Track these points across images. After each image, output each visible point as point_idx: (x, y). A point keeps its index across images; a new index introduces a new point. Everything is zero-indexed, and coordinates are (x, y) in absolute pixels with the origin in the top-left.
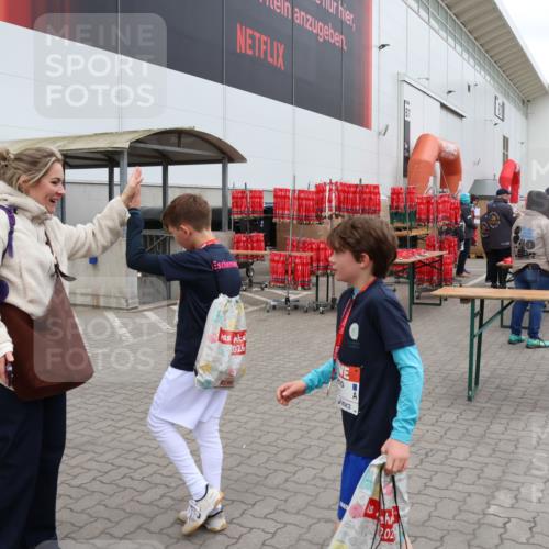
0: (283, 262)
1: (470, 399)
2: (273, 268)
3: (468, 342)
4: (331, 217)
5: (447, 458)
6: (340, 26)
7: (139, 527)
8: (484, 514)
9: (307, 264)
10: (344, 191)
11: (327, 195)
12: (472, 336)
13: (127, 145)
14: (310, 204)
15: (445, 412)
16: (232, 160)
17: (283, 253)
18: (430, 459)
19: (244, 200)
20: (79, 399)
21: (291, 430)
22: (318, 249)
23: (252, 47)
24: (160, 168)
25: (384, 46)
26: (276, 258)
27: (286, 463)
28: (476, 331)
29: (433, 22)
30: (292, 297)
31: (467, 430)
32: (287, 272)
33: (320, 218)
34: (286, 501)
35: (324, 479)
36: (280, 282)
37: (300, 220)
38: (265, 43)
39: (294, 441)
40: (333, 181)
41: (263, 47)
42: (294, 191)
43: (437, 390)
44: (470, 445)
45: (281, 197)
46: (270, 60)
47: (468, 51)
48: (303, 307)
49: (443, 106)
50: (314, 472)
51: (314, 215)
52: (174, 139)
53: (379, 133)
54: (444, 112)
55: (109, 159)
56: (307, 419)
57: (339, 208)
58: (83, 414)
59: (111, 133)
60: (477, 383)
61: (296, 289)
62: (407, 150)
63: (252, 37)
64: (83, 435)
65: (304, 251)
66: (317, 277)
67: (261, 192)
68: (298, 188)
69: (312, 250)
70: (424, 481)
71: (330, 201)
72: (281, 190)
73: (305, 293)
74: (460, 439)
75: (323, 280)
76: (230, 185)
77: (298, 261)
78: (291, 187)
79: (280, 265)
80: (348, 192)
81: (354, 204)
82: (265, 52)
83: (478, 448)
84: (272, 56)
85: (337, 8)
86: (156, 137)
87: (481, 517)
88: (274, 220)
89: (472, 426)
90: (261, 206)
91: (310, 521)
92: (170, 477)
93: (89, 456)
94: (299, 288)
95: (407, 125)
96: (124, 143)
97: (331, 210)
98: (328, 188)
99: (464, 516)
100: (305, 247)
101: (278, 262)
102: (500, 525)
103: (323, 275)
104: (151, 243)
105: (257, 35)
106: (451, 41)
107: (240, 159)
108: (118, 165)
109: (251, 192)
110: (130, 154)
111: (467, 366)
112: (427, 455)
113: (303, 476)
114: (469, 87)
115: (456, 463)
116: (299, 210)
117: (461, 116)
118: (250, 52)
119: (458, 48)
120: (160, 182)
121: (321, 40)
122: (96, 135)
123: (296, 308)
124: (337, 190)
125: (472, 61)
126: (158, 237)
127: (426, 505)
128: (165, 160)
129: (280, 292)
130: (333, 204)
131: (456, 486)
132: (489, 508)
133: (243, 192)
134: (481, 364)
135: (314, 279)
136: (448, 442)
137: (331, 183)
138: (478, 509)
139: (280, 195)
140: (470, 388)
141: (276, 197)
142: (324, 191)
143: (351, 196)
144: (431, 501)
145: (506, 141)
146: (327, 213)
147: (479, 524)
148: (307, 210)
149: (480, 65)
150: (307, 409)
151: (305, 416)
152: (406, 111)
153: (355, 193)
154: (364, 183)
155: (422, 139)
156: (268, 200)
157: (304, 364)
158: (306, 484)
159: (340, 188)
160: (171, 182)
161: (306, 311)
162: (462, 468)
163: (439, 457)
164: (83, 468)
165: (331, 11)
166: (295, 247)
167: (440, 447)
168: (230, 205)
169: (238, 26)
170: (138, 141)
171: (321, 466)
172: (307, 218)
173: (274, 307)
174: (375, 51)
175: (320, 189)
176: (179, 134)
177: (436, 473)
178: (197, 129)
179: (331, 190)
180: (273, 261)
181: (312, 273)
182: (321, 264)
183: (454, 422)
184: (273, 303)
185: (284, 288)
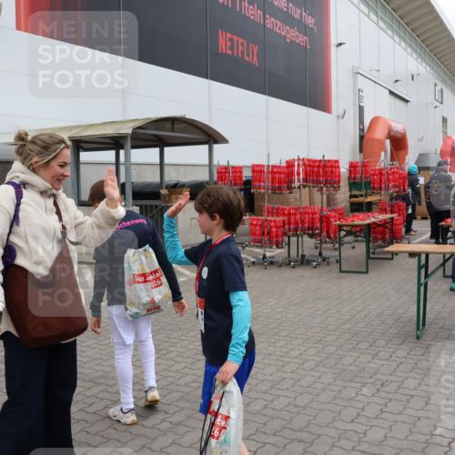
0: (260, 225)
1: (418, 338)
2: (252, 230)
3: (416, 290)
4: (299, 188)
5: (399, 387)
6: (304, 29)
7: (144, 447)
8: (432, 435)
9: (280, 227)
10: (310, 166)
11: (296, 169)
12: (419, 285)
13: (130, 131)
14: (282, 177)
15: (397, 349)
16: (216, 142)
17: (260, 218)
18: (385, 389)
19: (227, 175)
20: (94, 341)
21: (269, 365)
22: (289, 214)
23: (232, 48)
24: (157, 150)
25: (340, 44)
26: (255, 222)
27: (265, 392)
28: (422, 280)
29: (381, 23)
30: (268, 254)
31: (416, 364)
32: (263, 234)
33: (290, 188)
34: (265, 424)
35: (296, 406)
36: (259, 242)
37: (274, 190)
38: (242, 45)
39: (271, 375)
40: (301, 158)
41: (241, 48)
42: (268, 166)
43: (390, 331)
44: (419, 377)
45: (258, 171)
46: (247, 58)
47: (411, 47)
48: (277, 263)
49: (391, 93)
50: (288, 400)
51: (286, 185)
52: (168, 125)
53: (338, 117)
54: (392, 98)
55: (115, 143)
56: (281, 356)
57: (305, 180)
58: (96, 353)
59: (117, 122)
60: (424, 325)
61: (271, 248)
62: (362, 130)
63: (231, 40)
64: (97, 371)
65: (278, 216)
66: (289, 237)
67: (241, 168)
68: (271, 164)
69: (284, 215)
70: (381, 407)
71: (298, 174)
72: (258, 166)
73: (279, 251)
74: (411, 371)
75: (294, 239)
76: (215, 162)
77: (272, 224)
78: (266, 164)
79: (257, 228)
80: (314, 167)
81: (318, 176)
82: (242, 52)
83: (426, 379)
84: (248, 56)
85: (301, 14)
86: (153, 124)
87: (428, 437)
88: (252, 191)
89: (420, 360)
90: (241, 179)
91: (286, 441)
92: (169, 404)
93: (102, 387)
94: (274, 247)
95: (361, 109)
96: (127, 130)
97: (299, 181)
98: (296, 163)
99: (415, 437)
100: (278, 212)
101: (256, 225)
102: (446, 444)
103: (294, 235)
104: (151, 211)
105: (236, 38)
106: (396, 38)
107: (224, 141)
108: (123, 148)
109: (233, 167)
110: (132, 139)
111: (416, 310)
112: (382, 385)
113: (278, 404)
114: (413, 76)
115: (407, 391)
116: (273, 182)
117: (407, 101)
118: (230, 52)
119: (403, 44)
120: (158, 161)
121: (288, 41)
122: (104, 123)
123: (272, 263)
124: (304, 164)
125: (414, 55)
126: (156, 207)
127: (382, 428)
128: (161, 143)
129: (258, 250)
130: (301, 177)
131: (408, 411)
132: (435, 429)
133: (226, 168)
134: (428, 308)
135: (286, 239)
136: (400, 374)
137: (299, 159)
138: (426, 431)
139: (257, 170)
140: (418, 329)
141: (253, 171)
142: (294, 166)
143: (316, 169)
144: (386, 424)
145: (445, 120)
146: (296, 184)
147: (427, 443)
148: (280, 182)
149: (422, 58)
150: (282, 347)
151: (280, 354)
152: (360, 98)
153: (319, 167)
154: (326, 158)
155: (375, 121)
156: (247, 174)
157: (279, 310)
158: (282, 410)
159: (307, 163)
160: (166, 160)
161: (280, 266)
162: (412, 396)
163: (393, 387)
164: (97, 398)
165: (296, 16)
166: (270, 212)
167: (393, 378)
168: (215, 179)
169: (220, 31)
170: (139, 128)
171: (294, 395)
172: (279, 188)
173: (254, 263)
174: (333, 49)
175: (290, 164)
176: (173, 121)
177: (391, 400)
178: (187, 117)
179: (299, 165)
180: (251, 224)
181: (284, 234)
182: (292, 226)
183: (405, 357)
184: (252, 260)
185: (261, 247)
